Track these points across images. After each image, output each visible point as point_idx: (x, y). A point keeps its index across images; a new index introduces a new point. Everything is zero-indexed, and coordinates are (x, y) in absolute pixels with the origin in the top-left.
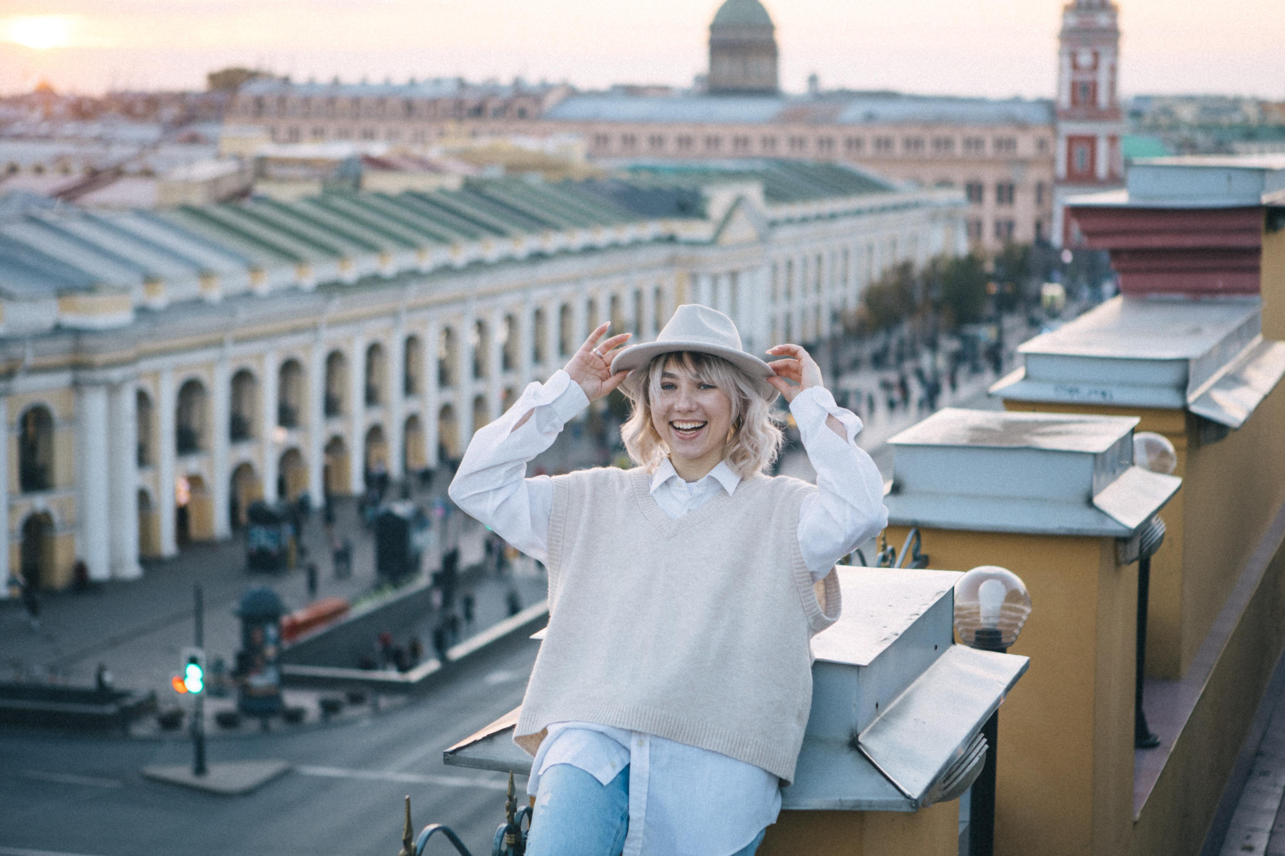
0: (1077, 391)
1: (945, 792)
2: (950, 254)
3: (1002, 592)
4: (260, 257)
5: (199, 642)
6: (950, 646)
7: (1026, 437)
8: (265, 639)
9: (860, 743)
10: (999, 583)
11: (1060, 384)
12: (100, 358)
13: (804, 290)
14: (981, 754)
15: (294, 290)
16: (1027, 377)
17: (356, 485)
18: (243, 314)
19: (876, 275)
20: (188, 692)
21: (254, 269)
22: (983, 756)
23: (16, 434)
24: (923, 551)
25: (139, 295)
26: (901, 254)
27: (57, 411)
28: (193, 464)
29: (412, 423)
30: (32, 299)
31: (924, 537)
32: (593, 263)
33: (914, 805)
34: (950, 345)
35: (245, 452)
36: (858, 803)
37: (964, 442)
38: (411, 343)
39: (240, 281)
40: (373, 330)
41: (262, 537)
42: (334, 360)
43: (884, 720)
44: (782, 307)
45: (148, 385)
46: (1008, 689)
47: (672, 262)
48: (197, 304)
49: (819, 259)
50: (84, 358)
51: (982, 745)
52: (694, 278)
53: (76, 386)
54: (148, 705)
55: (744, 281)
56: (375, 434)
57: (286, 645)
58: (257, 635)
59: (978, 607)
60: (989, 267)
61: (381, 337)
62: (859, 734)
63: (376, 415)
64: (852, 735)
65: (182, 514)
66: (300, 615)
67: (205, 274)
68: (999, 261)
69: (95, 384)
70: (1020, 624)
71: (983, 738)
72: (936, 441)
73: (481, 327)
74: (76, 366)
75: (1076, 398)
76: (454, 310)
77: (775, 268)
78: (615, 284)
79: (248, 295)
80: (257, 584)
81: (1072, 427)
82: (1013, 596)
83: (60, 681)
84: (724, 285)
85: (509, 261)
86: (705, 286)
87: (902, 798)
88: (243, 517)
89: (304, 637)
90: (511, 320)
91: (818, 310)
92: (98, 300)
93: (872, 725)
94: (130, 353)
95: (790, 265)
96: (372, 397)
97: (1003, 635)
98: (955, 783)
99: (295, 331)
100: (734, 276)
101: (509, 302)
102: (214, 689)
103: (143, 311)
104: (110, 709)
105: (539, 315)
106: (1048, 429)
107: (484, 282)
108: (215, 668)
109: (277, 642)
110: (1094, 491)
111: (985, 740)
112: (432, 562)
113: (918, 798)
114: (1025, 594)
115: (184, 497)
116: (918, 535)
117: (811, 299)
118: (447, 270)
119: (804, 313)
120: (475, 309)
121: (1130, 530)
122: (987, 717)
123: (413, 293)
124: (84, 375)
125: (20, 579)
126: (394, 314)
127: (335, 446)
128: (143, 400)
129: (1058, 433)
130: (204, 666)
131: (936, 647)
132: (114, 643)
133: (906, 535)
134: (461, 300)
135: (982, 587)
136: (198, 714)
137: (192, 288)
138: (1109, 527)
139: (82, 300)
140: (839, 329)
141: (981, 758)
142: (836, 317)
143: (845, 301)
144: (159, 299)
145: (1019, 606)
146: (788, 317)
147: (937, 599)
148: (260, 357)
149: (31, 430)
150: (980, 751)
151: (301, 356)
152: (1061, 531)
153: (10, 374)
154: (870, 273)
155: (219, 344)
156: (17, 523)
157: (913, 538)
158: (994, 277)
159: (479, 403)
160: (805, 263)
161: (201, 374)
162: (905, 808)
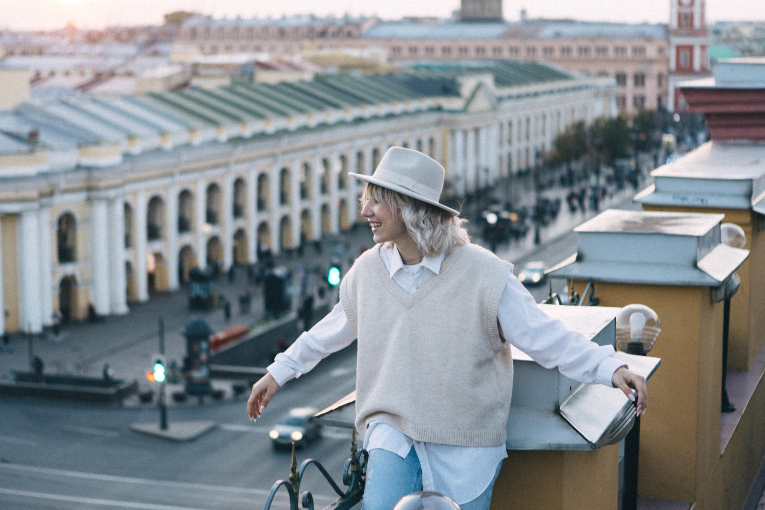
0: (686, 199)
1: (611, 439)
2: (607, 116)
3: (644, 320)
4: (195, 123)
5: (162, 350)
7: (657, 227)
8: (200, 350)
9: (561, 411)
10: (642, 314)
11: (676, 195)
12: (103, 184)
13: (519, 139)
14: (631, 417)
15: (214, 142)
16: (656, 191)
17: (252, 257)
18: (185, 156)
19: (562, 129)
20: (156, 382)
21: (191, 130)
22: (633, 418)
23: (55, 229)
24: (596, 295)
25: (125, 146)
26: (578, 117)
27: (78, 215)
28: (157, 246)
29: (285, 221)
30: (63, 150)
31: (596, 287)
32: (392, 124)
33: (593, 447)
34: (608, 171)
35: (187, 239)
36: (560, 446)
37: (620, 230)
38: (284, 173)
39: (183, 137)
40: (262, 166)
41: (197, 289)
42: (239, 183)
43: (575, 397)
44: (506, 149)
45: (130, 199)
47: (439, 123)
48: (158, 151)
49: (528, 120)
50: (94, 184)
52: (453, 132)
53: (89, 200)
54: (133, 389)
55: (483, 133)
56: (263, 228)
57: (213, 353)
58: (196, 348)
59: (629, 329)
60: (630, 124)
61: (267, 170)
62: (560, 405)
63: (264, 216)
64: (556, 406)
65: (151, 277)
66: (221, 335)
67: (163, 133)
68: (636, 120)
69: (100, 199)
70: (655, 339)
72: (603, 229)
73: (326, 163)
74: (89, 189)
75: (686, 203)
76: (310, 152)
77: (501, 126)
78: (405, 136)
79: (188, 146)
80: (195, 317)
81: (684, 221)
82: (650, 322)
83: (82, 374)
84: (471, 136)
85: (342, 123)
86: (459, 137)
87: (586, 442)
88: (186, 277)
89: (223, 348)
90: (343, 159)
91: (527, 150)
92: (102, 149)
93: (568, 400)
94: (119, 181)
95: (510, 124)
96: (261, 205)
97: (644, 345)
98: (617, 434)
99: (216, 166)
100: (477, 131)
101: (342, 148)
102: (171, 379)
103: (127, 156)
104: (112, 391)
105: (360, 155)
106: (670, 222)
107: (327, 136)
108: (171, 367)
109: (208, 351)
110: (698, 258)
113: (596, 443)
114: (658, 321)
115: (152, 266)
116: (592, 286)
117: (523, 144)
118: (305, 129)
119: (519, 153)
120: (322, 152)
121: (719, 282)
123: (285, 143)
124: (94, 194)
125: (59, 314)
126: (274, 156)
127: (240, 235)
128: (127, 208)
129: (676, 224)
130: (165, 365)
132: (113, 352)
133: (585, 288)
134: (314, 147)
135: (632, 317)
136: (162, 394)
137: (154, 141)
138: (706, 281)
139: (93, 150)
140: (540, 162)
142: (538, 155)
143: (543, 145)
144: (136, 149)
145: (654, 328)
146: (510, 156)
147: (606, 324)
148: (195, 182)
149: (64, 226)
150: (632, 415)
151: (219, 181)
152: (679, 283)
153: (51, 194)
154: (558, 128)
155: (171, 175)
156: (57, 282)
157: (590, 287)
158: (633, 130)
159: (325, 208)
160: (520, 122)
161: (161, 193)
162: (588, 449)
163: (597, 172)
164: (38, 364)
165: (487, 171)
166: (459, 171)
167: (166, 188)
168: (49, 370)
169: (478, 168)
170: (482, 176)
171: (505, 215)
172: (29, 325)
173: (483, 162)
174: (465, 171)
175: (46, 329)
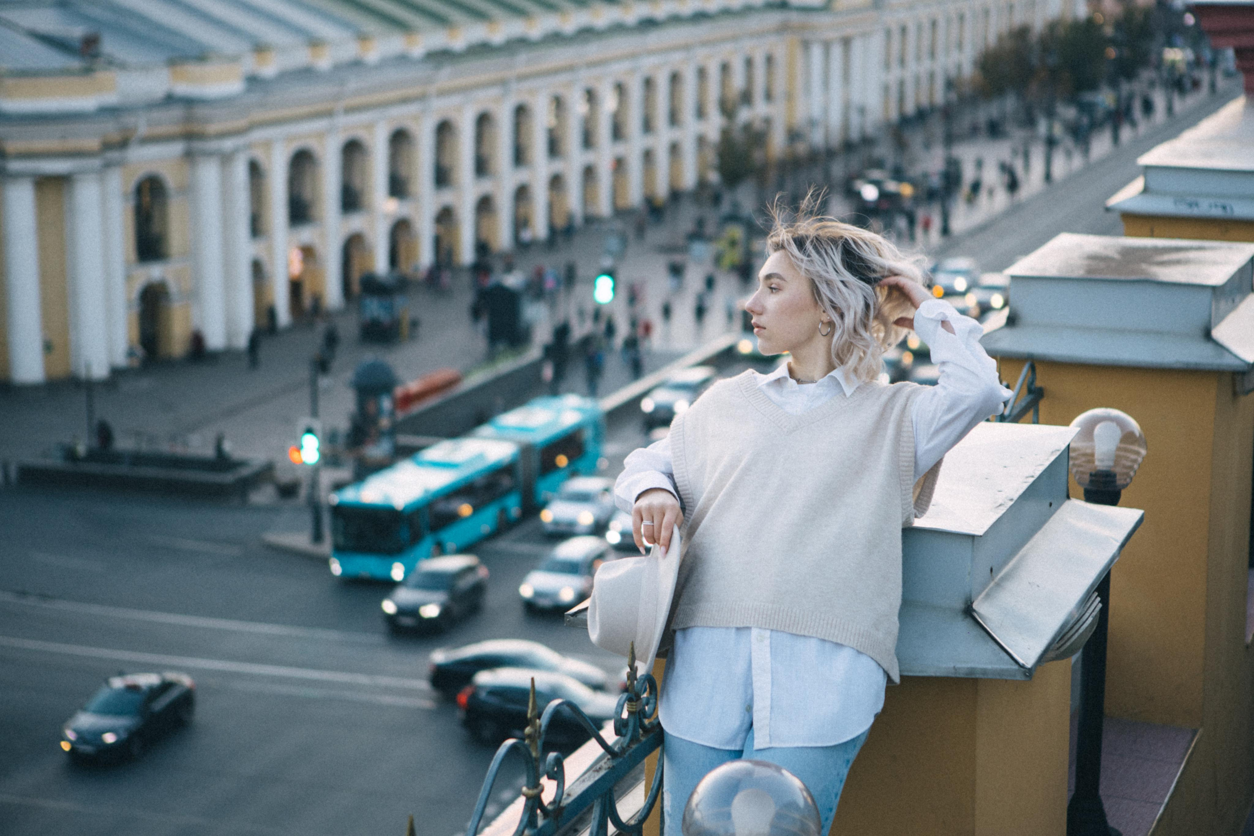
0: (1197, 205)
1: (1057, 652)
2: (1069, 18)
3: (1118, 434)
4: (370, 25)
5: (315, 413)
6: (1064, 502)
7: (1144, 266)
8: (379, 412)
9: (974, 611)
10: (1114, 424)
11: (1179, 198)
12: (213, 128)
13: (918, 58)
14: (1094, 614)
15: (402, 59)
16: (1146, 190)
17: (466, 254)
18: (353, 84)
19: (992, 40)
20: (303, 463)
21: (363, 38)
22: (1096, 616)
23: (131, 204)
24: (1039, 383)
25: (249, 64)
26: (1019, 18)
27: (171, 180)
28: (306, 234)
29: (522, 193)
30: (145, 68)
31: (1039, 369)
32: (703, 31)
33: (1028, 674)
34: (1069, 113)
35: (356, 223)
36: (972, 670)
37: (1080, 273)
38: (521, 112)
39: (349, 50)
40: (482, 100)
41: (374, 308)
42: (444, 129)
43: (998, 585)
44: (896, 73)
45: (259, 154)
46: (1123, 545)
47: (783, 29)
48: (306, 73)
49: (934, 24)
50: (196, 128)
51: (1096, 604)
52: (806, 45)
53: (189, 156)
54: (266, 473)
55: (857, 46)
56: (485, 205)
57: (400, 415)
58: (371, 408)
59: (1093, 448)
60: (1109, 31)
61: (491, 107)
62: (974, 602)
63: (486, 186)
64: (966, 603)
65: (296, 287)
66: (414, 386)
67: (315, 43)
68: (1118, 25)
69: (209, 154)
70: (1136, 466)
71: (1096, 597)
72: (1052, 272)
73: (591, 96)
74: (189, 136)
75: (1195, 212)
76: (563, 78)
77: (888, 33)
78: (725, 51)
79: (357, 64)
80: (370, 356)
81: (1192, 255)
82: (1128, 437)
83: (179, 450)
84: (837, 51)
85: (619, 28)
86: (817, 52)
87: (1016, 667)
88: (356, 287)
89: (417, 408)
90: (620, 89)
91: (932, 76)
92: (208, 69)
93: (987, 590)
94: (241, 123)
95: (904, 30)
96: (482, 167)
97: (1118, 477)
98: (1068, 644)
99: (405, 101)
100: (846, 42)
101: (618, 70)
102: (330, 459)
103: (253, 81)
104: (228, 478)
105: (649, 83)
106: (1166, 257)
107: (593, 50)
108: (330, 439)
109: (392, 414)
110: (1213, 325)
111: (1099, 599)
112: (542, 335)
113: (1032, 668)
114: (1140, 435)
115: (296, 267)
116: (1033, 368)
117: (926, 64)
118: (556, 38)
119: (917, 80)
120: (585, 78)
121: (1248, 364)
122: (1101, 577)
123: (522, 62)
124: (198, 145)
125: (140, 352)
126: (503, 83)
127: (445, 216)
128: (255, 170)
129: (1178, 262)
130: (320, 434)
131: (1051, 505)
132: (231, 412)
133: (1020, 370)
134: (570, 68)
135: (1098, 430)
136: (314, 484)
137: (301, 57)
138: (1227, 361)
139: (194, 69)
140: (953, 96)
141: (1094, 618)
142: (950, 84)
143: (959, 67)
144: (269, 69)
145: (1136, 448)
146: (902, 84)
147: (1052, 458)
148: (370, 126)
149: (147, 199)
150: (1093, 611)
151: (411, 126)
152: (1178, 366)
153: (123, 144)
154: (986, 38)
155: (329, 114)
156: (135, 294)
157: (1028, 371)
158: (1112, 42)
159: (589, 173)
160: (919, 28)
161: (312, 144)
162: (1020, 677)
163: (1051, 114)
164: (104, 434)
165: (862, 111)
166: (816, 111)
167: (321, 135)
168: (123, 443)
169: (847, 107)
170: (855, 120)
171: (892, 186)
172: (88, 367)
173: (856, 98)
174: (826, 110)
175: (117, 373)
